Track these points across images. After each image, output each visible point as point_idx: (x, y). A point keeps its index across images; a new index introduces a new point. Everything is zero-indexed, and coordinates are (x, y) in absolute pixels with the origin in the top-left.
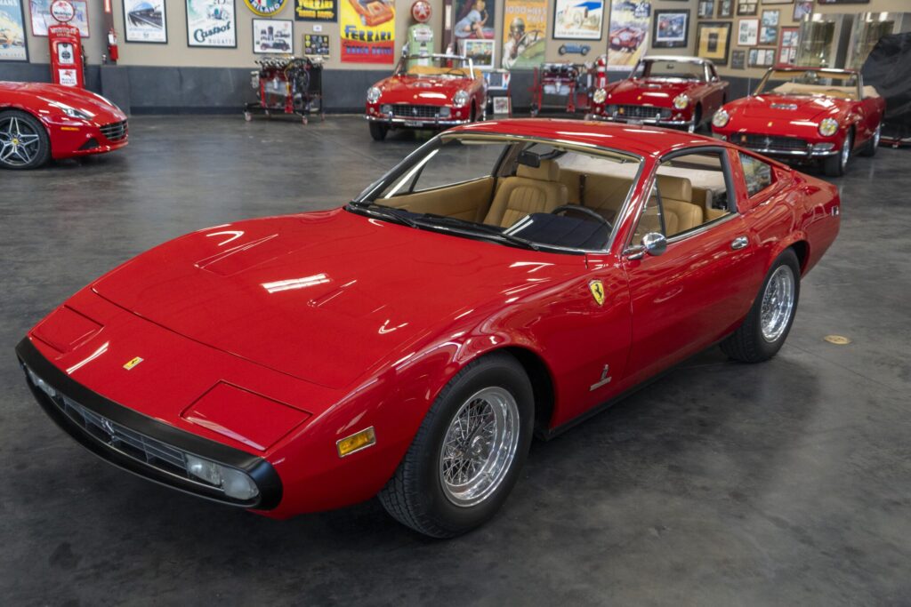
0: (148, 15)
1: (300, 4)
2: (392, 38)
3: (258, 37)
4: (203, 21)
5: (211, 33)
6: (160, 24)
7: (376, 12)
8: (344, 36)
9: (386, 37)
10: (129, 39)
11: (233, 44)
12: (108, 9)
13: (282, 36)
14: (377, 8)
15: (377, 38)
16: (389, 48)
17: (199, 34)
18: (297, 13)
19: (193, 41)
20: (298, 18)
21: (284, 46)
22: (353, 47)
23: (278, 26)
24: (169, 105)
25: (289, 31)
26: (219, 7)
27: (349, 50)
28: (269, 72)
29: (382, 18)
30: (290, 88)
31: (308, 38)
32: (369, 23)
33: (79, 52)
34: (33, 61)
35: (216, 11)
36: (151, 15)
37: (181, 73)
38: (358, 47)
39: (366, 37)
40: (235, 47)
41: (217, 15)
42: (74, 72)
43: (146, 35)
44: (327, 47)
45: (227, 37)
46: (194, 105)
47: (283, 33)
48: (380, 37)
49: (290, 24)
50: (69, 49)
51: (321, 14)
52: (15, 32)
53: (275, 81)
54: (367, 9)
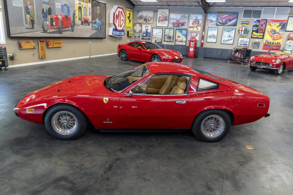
0: (213, 36)
1: (253, 34)
2: (281, 44)
3: (239, 42)
4: (226, 38)
5: (227, 41)
6: (215, 38)
7: (277, 36)
8: (265, 42)
9: (279, 44)
10: (207, 41)
11: (232, 44)
12: (203, 35)
13: (246, 42)
14: (277, 35)
15: (275, 44)
16: (279, 47)
17: (224, 41)
18: (252, 36)
19: (222, 43)
20: (252, 37)
21: (247, 45)
22: (267, 46)
23: (245, 39)
24: (213, 57)
25: (248, 41)
26: (230, 34)
27: (265, 46)
28: (237, 51)
29: (278, 38)
30: (241, 55)
31: (254, 43)
32: (273, 40)
33: (196, 44)
34: (187, 45)
35: (230, 35)
36: (214, 36)
37: (218, 50)
38: (269, 46)
39: (272, 43)
40: (233, 44)
41: (230, 37)
42: (193, 48)
43: (211, 41)
44: (259, 45)
45: (231, 42)
46: (219, 58)
47: (247, 41)
48: (276, 43)
49: (249, 39)
50: (193, 43)
51: (259, 37)
52: (184, 39)
53: (237, 53)
54: (274, 35)
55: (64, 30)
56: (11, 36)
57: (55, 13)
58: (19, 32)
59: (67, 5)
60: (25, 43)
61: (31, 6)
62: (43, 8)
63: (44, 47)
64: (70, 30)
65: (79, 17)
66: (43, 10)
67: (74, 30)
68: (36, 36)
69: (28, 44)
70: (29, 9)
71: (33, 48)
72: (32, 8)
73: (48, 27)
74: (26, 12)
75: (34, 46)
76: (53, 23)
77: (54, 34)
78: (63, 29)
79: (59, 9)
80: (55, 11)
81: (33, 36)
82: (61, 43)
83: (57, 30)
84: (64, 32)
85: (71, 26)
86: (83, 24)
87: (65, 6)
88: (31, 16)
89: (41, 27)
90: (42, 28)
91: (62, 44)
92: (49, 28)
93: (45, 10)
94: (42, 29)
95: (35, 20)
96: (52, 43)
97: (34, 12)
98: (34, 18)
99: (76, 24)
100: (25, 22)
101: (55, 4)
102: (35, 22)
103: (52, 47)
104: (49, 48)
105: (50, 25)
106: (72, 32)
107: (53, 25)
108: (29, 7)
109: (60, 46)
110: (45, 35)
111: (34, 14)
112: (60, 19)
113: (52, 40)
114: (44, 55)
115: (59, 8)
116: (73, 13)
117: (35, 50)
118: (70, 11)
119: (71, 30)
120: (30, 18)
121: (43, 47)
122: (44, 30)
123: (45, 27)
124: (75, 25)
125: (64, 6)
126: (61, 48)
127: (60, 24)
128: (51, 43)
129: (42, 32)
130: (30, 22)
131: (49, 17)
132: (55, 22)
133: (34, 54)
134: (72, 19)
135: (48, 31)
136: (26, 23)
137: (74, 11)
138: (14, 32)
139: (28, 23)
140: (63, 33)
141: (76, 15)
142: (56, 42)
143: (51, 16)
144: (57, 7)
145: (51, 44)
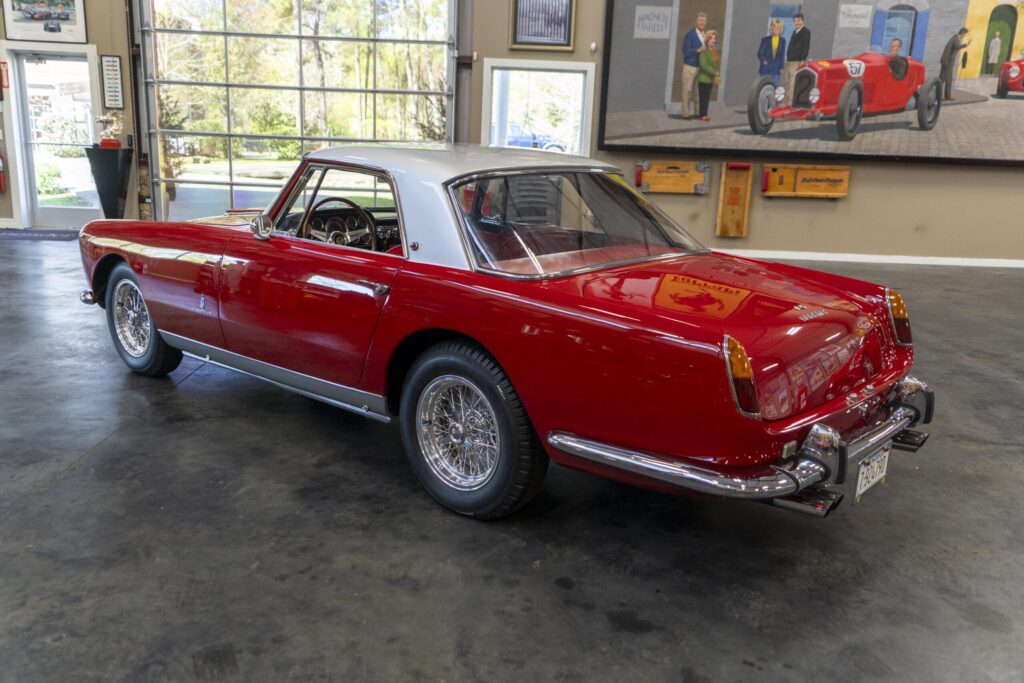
55: (865, 125)
56: (607, 142)
57: (831, 50)
58: (639, 128)
59: (911, 8)
60: (659, 172)
61: (713, 31)
62: (768, 34)
63: (746, 191)
64: (906, 125)
65: (987, 56)
66: (767, 41)
67: (938, 125)
68: (713, 147)
69: (674, 175)
70: (701, 44)
71: (693, 191)
72: (713, 40)
73: (781, 109)
74: (683, 57)
75: (696, 186)
76: (808, 96)
77: (804, 142)
78: (863, 121)
79: (860, 31)
80: (832, 41)
81: (699, 144)
82: (842, 181)
83: (828, 122)
84: (869, 135)
85: (916, 107)
86: (1010, 93)
87: (897, 15)
88: (702, 71)
89: (740, 112)
90: (746, 116)
91: (845, 185)
92: (783, 116)
93: (775, 42)
94: (745, 118)
95: (717, 86)
96: (789, 179)
97: (719, 52)
98: (717, 78)
99: (952, 96)
100: (673, 94)
101: (836, 11)
102: (716, 94)
103: (792, 194)
104: (770, 198)
105: (790, 103)
106: (924, 134)
107: (807, 104)
108: (701, 37)
109: (830, 195)
110: (755, 142)
111: (718, 63)
112: (856, 76)
113: (797, 166)
114: (739, 226)
115: (860, 25)
116: (945, 40)
117: (702, 200)
118: (924, 36)
119: (916, 124)
120: (696, 78)
121: (741, 193)
122: (752, 123)
123: (762, 108)
124: (947, 97)
125: (890, 16)
126: (840, 205)
127: (848, 97)
128: (781, 178)
129: (745, 133)
130: (693, 92)
131: (793, 69)
132: (820, 87)
133: (694, 217)
134: (932, 72)
135: (775, 128)
136: (677, 96)
137: (957, 31)
138: (620, 131)
139: (685, 97)
140: (859, 136)
141: (962, 51)
142: (809, 175)
143: (802, 63)
144: (843, 22)
145: (781, 183)
